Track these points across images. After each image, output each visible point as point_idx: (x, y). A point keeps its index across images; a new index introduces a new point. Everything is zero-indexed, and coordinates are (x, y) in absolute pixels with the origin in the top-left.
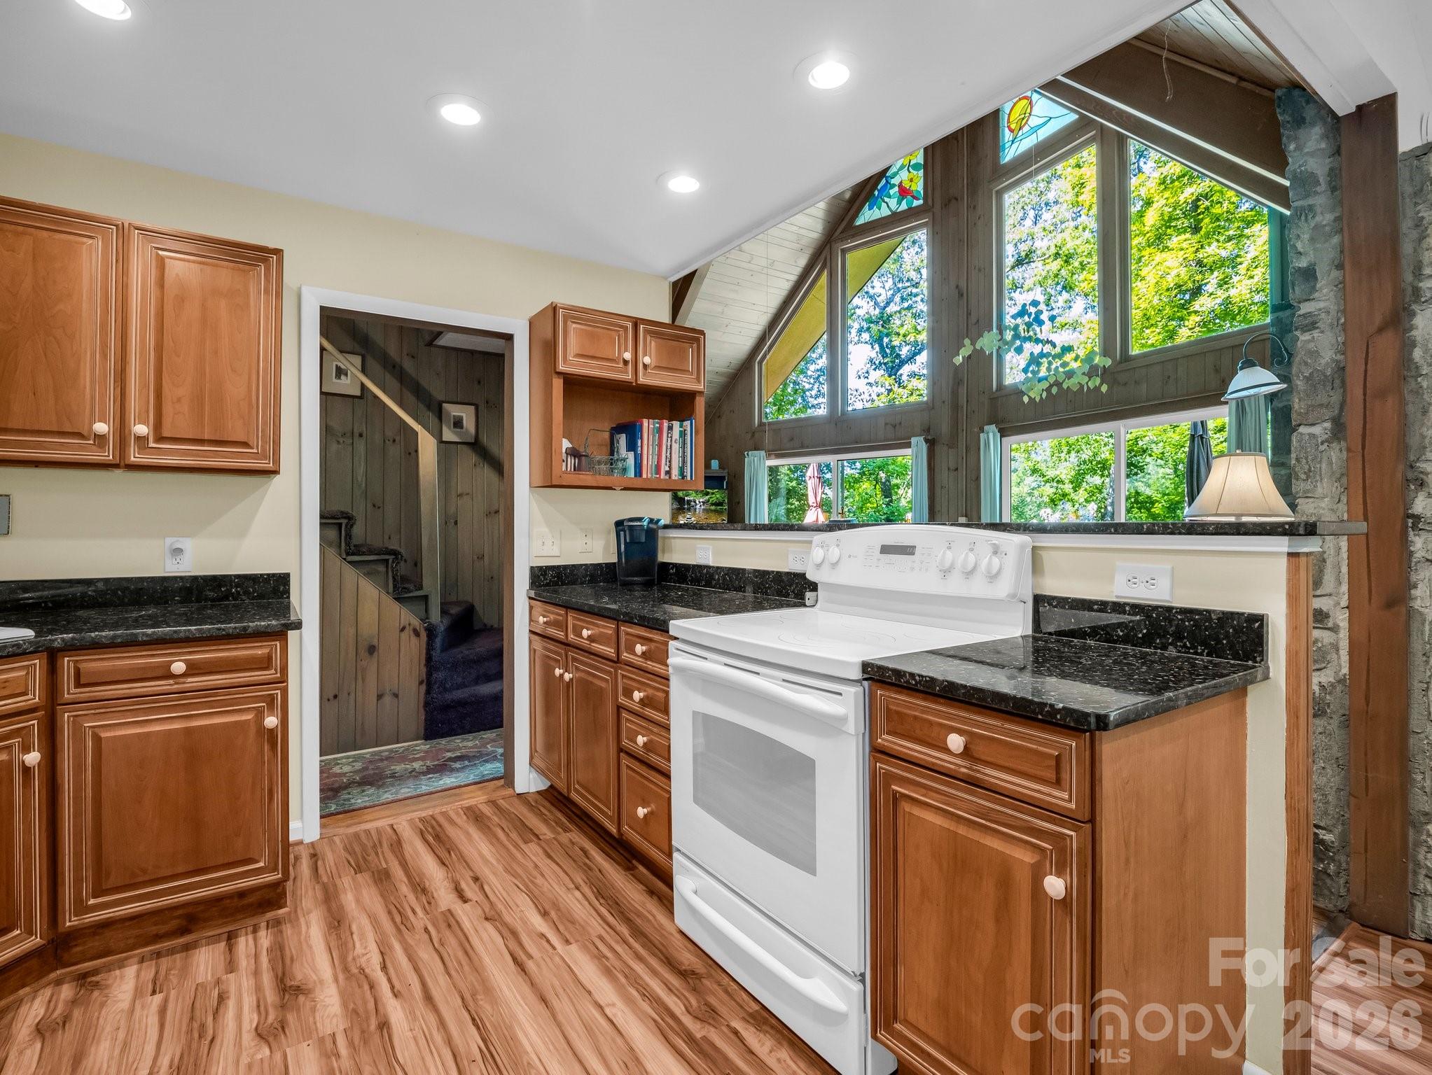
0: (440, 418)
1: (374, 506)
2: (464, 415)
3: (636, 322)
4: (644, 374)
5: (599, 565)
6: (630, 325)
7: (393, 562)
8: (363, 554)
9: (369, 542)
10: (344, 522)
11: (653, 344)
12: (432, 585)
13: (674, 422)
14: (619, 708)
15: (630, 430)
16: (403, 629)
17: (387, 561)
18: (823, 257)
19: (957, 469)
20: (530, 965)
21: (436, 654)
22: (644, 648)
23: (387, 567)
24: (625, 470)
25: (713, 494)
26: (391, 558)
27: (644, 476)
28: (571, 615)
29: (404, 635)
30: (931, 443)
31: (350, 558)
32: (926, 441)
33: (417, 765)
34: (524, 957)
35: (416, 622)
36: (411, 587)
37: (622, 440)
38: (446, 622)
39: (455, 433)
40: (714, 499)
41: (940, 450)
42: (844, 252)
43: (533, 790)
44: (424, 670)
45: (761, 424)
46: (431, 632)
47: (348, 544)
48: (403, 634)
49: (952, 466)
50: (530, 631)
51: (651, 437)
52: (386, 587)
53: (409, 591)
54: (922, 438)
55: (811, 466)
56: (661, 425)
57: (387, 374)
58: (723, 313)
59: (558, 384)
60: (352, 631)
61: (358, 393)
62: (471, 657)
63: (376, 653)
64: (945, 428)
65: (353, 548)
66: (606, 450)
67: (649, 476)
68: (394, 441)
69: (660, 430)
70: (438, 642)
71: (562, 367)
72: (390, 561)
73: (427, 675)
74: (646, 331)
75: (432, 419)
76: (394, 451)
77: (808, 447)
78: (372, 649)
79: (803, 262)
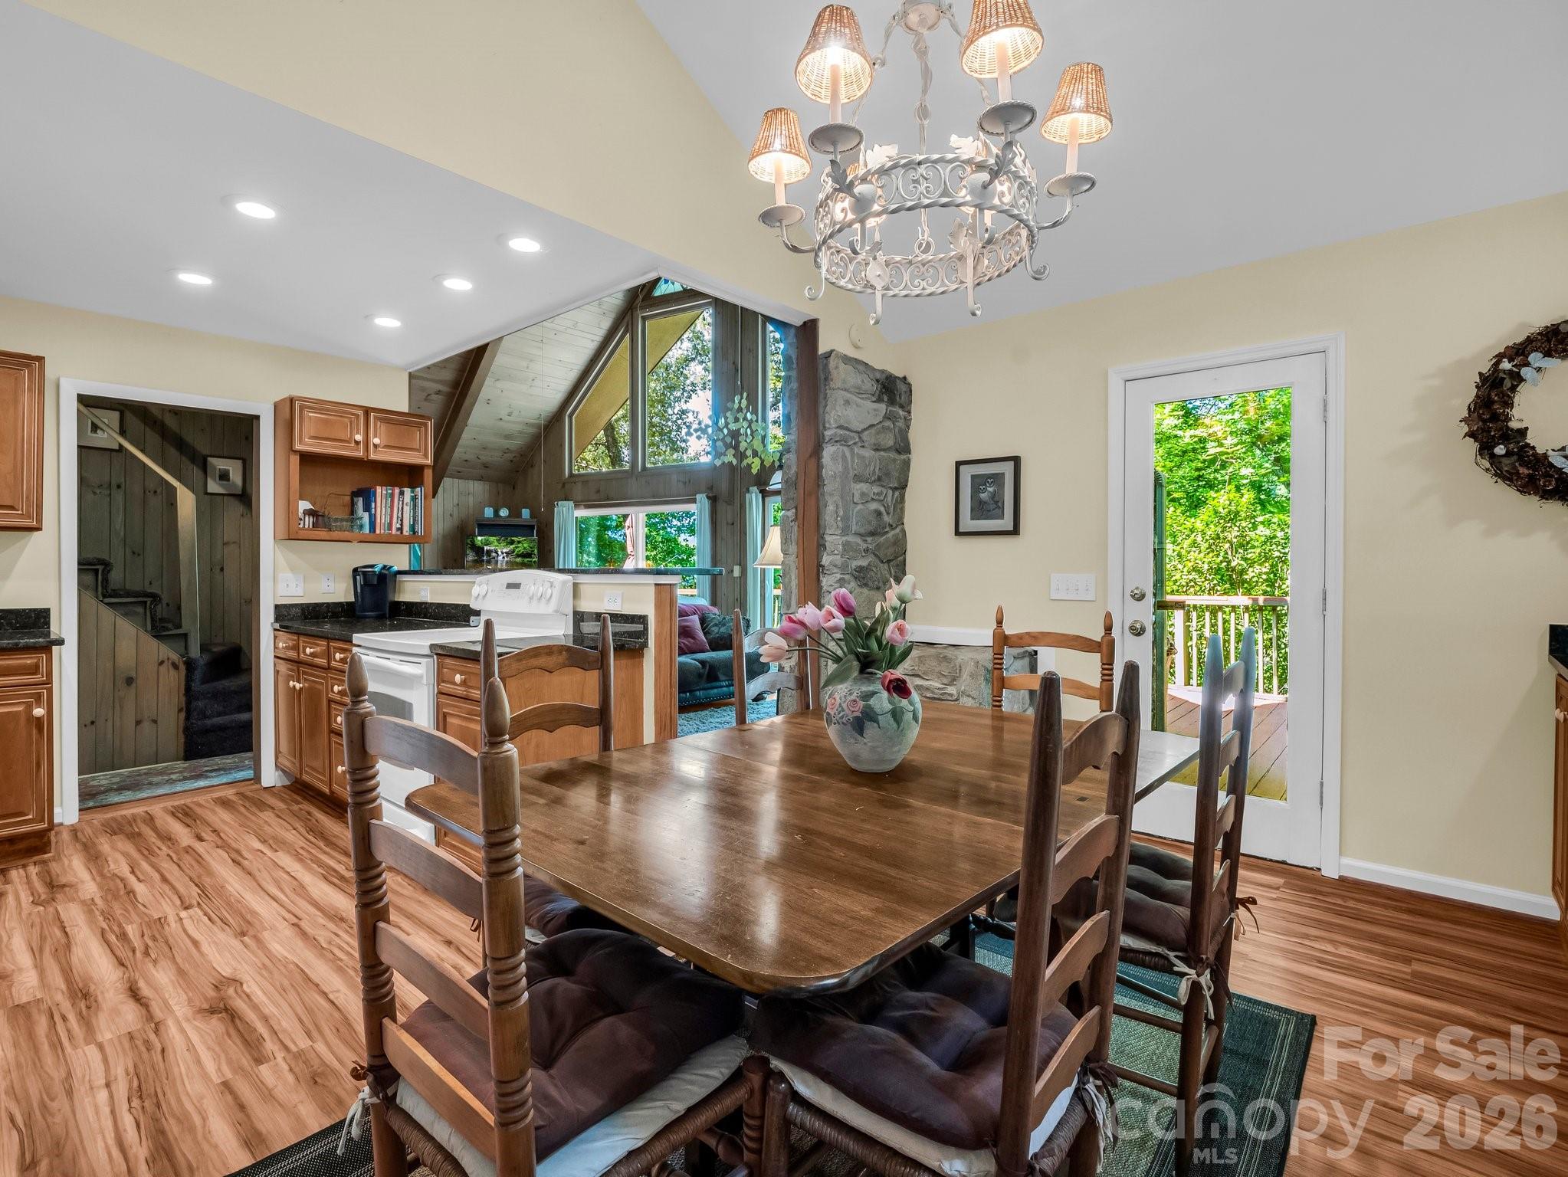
0: (205, 471)
1: (134, 553)
2: (231, 469)
3: (367, 411)
4: (374, 452)
5: (341, 603)
6: (361, 413)
7: (151, 604)
8: (121, 596)
9: (127, 587)
10: (100, 568)
11: (382, 428)
12: (192, 624)
13: (405, 489)
14: (330, 701)
15: (366, 494)
16: (162, 663)
17: (145, 602)
18: (626, 320)
19: (733, 524)
20: (245, 863)
21: (196, 686)
22: (342, 656)
23: (145, 609)
24: (361, 527)
25: (519, 542)
26: (149, 600)
27: (378, 532)
28: (302, 638)
29: (163, 669)
30: (713, 500)
31: (107, 600)
32: (708, 497)
33: (174, 777)
34: (240, 859)
35: (175, 657)
36: (170, 626)
37: (360, 502)
38: (206, 657)
39: (221, 485)
40: (520, 549)
41: (721, 507)
42: (644, 319)
43: (279, 784)
44: (183, 699)
45: (571, 475)
46: (190, 665)
47: (105, 587)
48: (161, 668)
49: (730, 521)
50: (275, 657)
51: (384, 501)
52: (144, 626)
53: (168, 629)
54: (704, 495)
55: (630, 517)
56: (393, 491)
57: (147, 429)
58: (528, 367)
59: (295, 460)
60: (109, 665)
61: (117, 448)
62: (232, 688)
63: (134, 685)
64: (724, 486)
65: (110, 591)
66: (347, 510)
67: (382, 531)
68: (155, 492)
69: (392, 495)
70: (198, 675)
71: (298, 447)
72: (149, 603)
73: (186, 703)
74: (375, 418)
75: (196, 472)
76: (155, 502)
77: (612, 500)
78: (130, 681)
79: (606, 324)
